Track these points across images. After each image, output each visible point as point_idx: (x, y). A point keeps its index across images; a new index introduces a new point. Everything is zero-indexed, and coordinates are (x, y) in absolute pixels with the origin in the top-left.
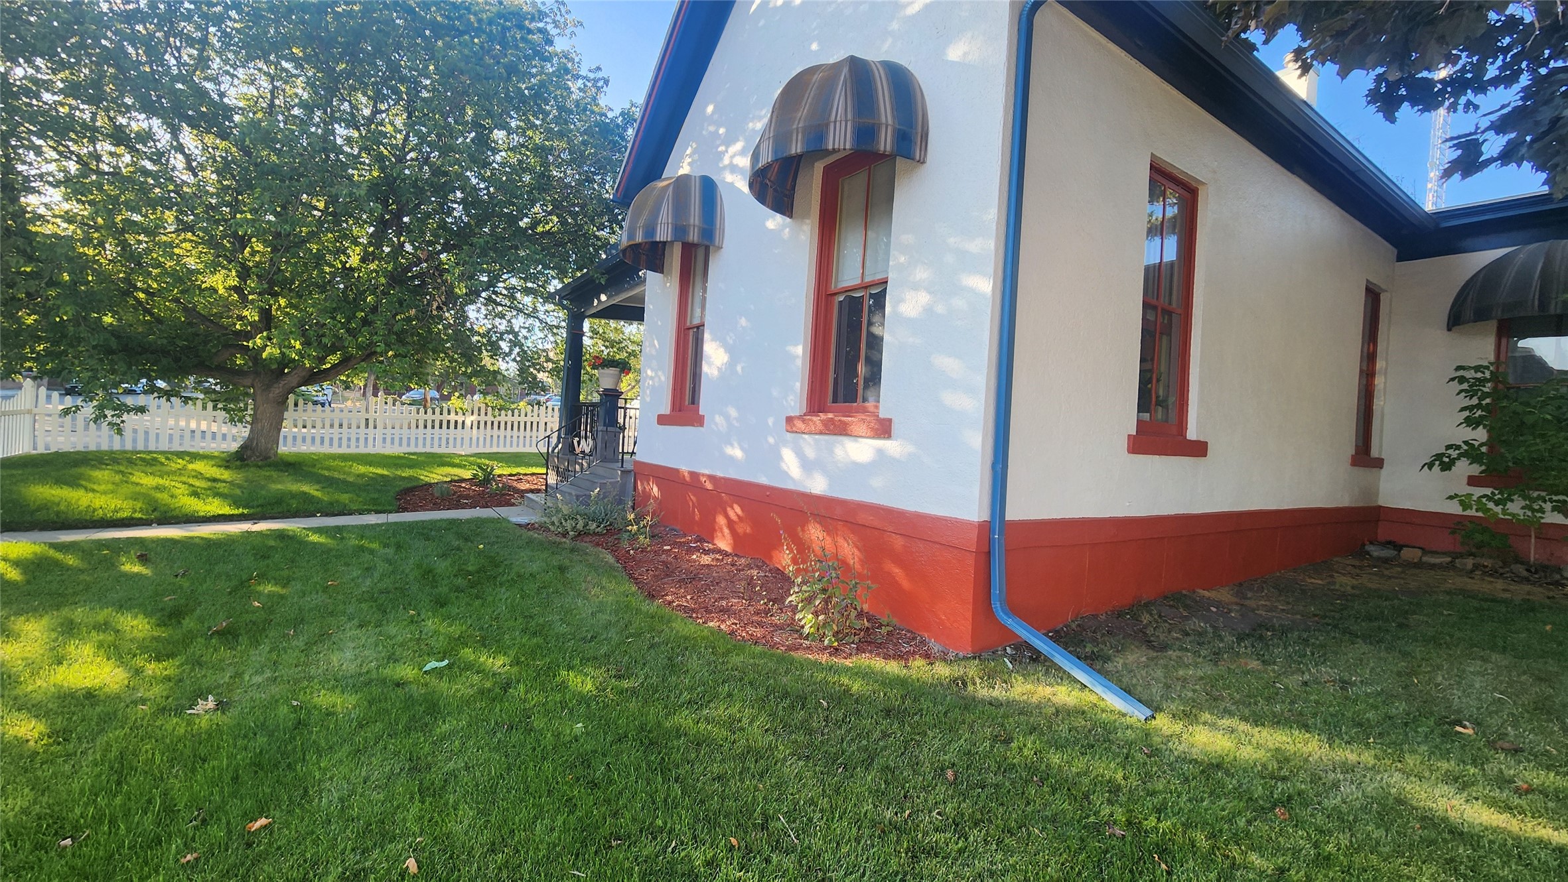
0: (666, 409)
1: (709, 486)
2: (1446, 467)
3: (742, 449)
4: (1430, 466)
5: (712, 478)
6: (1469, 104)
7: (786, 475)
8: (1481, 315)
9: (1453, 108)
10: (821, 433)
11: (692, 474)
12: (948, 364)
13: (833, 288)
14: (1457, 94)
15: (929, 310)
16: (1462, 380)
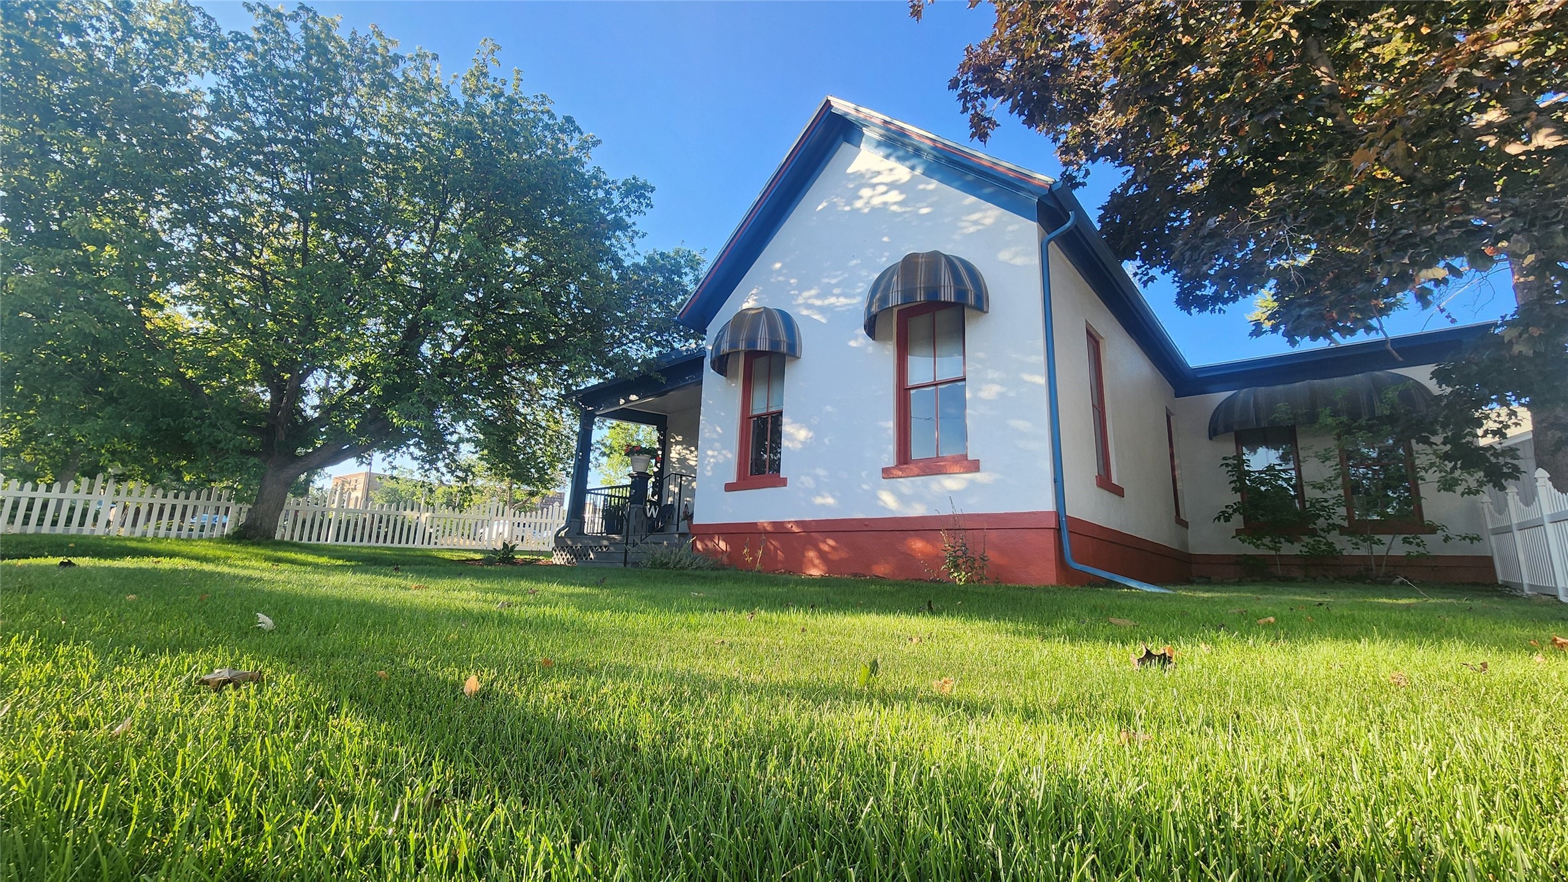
0: (733, 479)
1: (795, 529)
2: (1227, 520)
3: (833, 496)
4: (1219, 518)
5: (797, 523)
6: (1220, 310)
7: (885, 509)
8: (1227, 429)
9: (1213, 311)
10: (918, 475)
11: (774, 524)
12: (1021, 424)
13: (910, 383)
14: (1214, 304)
15: (1002, 395)
16: (1227, 465)
